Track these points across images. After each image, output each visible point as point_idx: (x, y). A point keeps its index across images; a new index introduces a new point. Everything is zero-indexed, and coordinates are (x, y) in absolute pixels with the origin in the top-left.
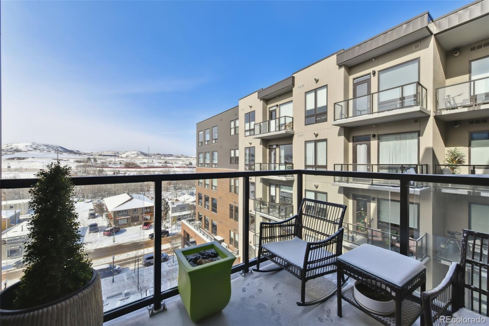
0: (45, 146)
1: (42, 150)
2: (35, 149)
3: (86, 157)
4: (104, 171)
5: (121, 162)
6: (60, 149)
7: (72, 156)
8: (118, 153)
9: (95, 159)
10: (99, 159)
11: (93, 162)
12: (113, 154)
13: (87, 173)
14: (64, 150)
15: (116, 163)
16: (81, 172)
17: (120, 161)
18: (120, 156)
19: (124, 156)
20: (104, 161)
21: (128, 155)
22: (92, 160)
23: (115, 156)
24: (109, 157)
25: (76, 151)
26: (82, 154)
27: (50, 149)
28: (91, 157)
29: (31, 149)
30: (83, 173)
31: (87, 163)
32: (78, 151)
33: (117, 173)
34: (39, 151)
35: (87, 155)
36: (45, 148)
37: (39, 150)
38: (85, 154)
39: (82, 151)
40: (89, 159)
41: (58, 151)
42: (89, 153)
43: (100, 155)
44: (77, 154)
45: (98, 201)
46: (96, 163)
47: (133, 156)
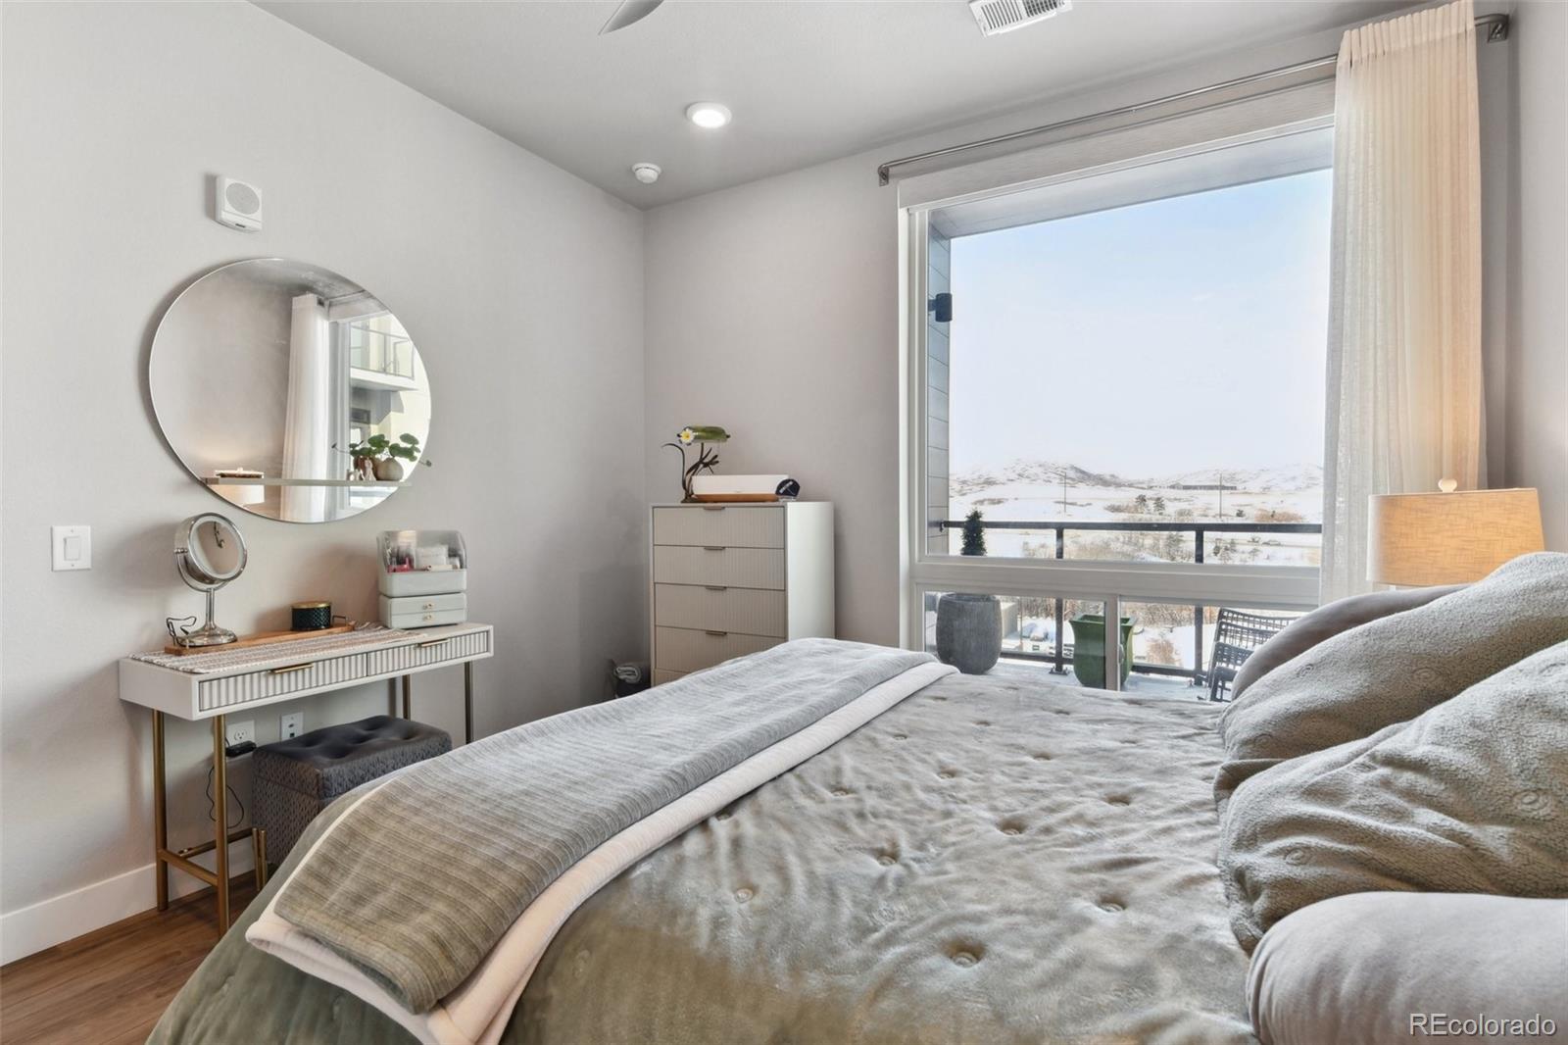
0: (1040, 466)
1: (1033, 479)
2: (1019, 475)
3: (1134, 493)
4: (1184, 542)
5: (1242, 509)
6: (1072, 474)
7: (1100, 491)
8: (1232, 478)
9: (1159, 499)
10: (1170, 500)
11: (1152, 511)
12: (1215, 481)
13: (1136, 544)
14: (1079, 474)
15: (1225, 515)
16: (1118, 539)
17: (1238, 505)
18: (1240, 487)
19: (1254, 486)
20: (1184, 506)
21: (1269, 484)
22: (1151, 504)
23: (1223, 488)
24: (1202, 491)
25: (1108, 478)
26: (1124, 486)
27: (1049, 474)
28: (1148, 494)
29: (1013, 476)
30: (1124, 543)
31: (1137, 512)
32: (1113, 476)
33: (1226, 549)
34: (1027, 480)
35: (1138, 488)
36: (1039, 470)
37: (1027, 477)
38: (1131, 486)
39: (1124, 475)
40: (1142, 500)
41: (1065, 477)
42: (1142, 483)
43: (1173, 487)
44: (1109, 486)
45: (1162, 635)
46: (1161, 514)
47: (1291, 486)
